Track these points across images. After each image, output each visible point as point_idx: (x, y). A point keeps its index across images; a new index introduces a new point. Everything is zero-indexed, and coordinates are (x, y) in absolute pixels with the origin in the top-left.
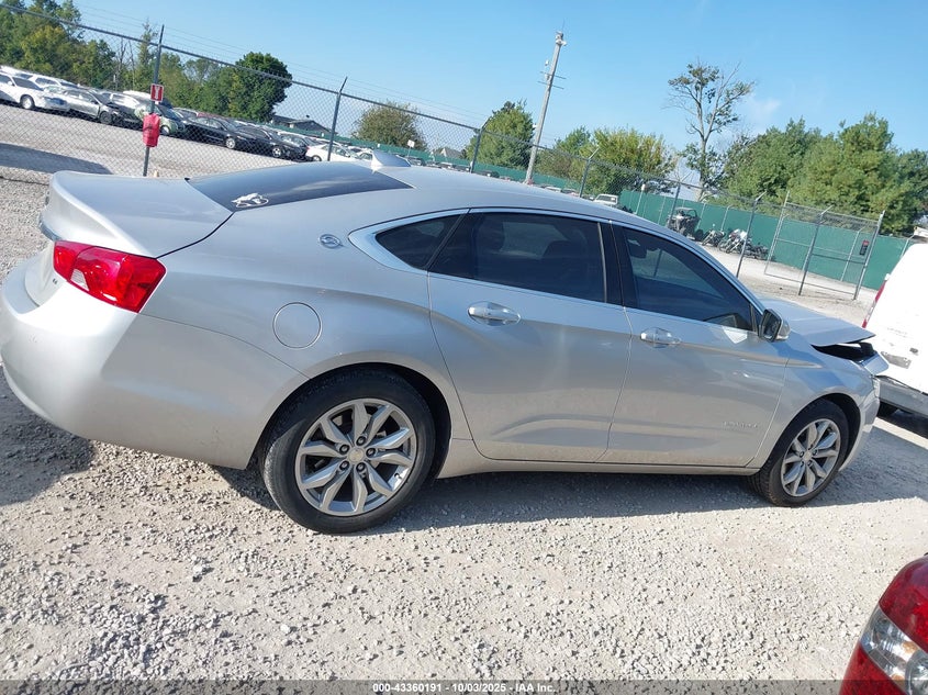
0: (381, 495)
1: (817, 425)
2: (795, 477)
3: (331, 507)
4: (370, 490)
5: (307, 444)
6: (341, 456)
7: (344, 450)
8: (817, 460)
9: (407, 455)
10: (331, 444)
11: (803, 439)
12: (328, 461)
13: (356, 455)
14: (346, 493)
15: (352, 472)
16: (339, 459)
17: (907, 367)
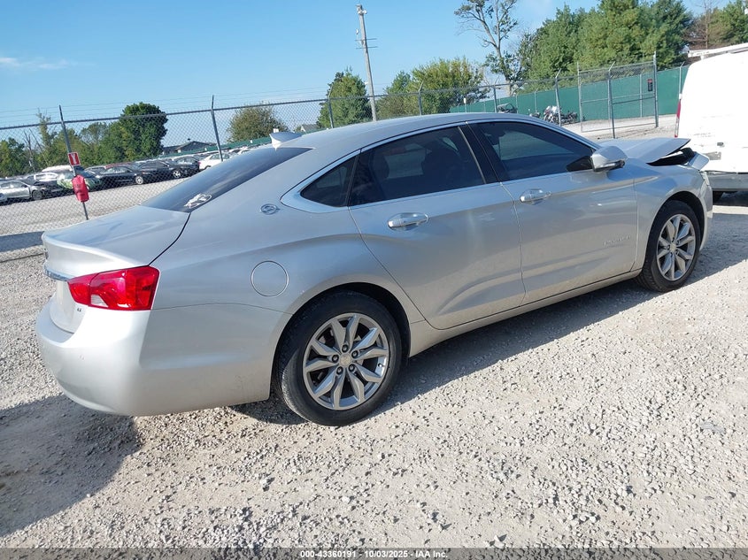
0: (374, 383)
1: (672, 221)
2: (669, 266)
3: (341, 405)
4: (365, 383)
5: (307, 364)
6: (334, 364)
7: (335, 359)
8: (681, 247)
9: (382, 347)
10: (325, 358)
11: (665, 236)
12: (326, 371)
13: (345, 360)
14: (348, 390)
15: (347, 374)
16: (333, 368)
17: (720, 158)
